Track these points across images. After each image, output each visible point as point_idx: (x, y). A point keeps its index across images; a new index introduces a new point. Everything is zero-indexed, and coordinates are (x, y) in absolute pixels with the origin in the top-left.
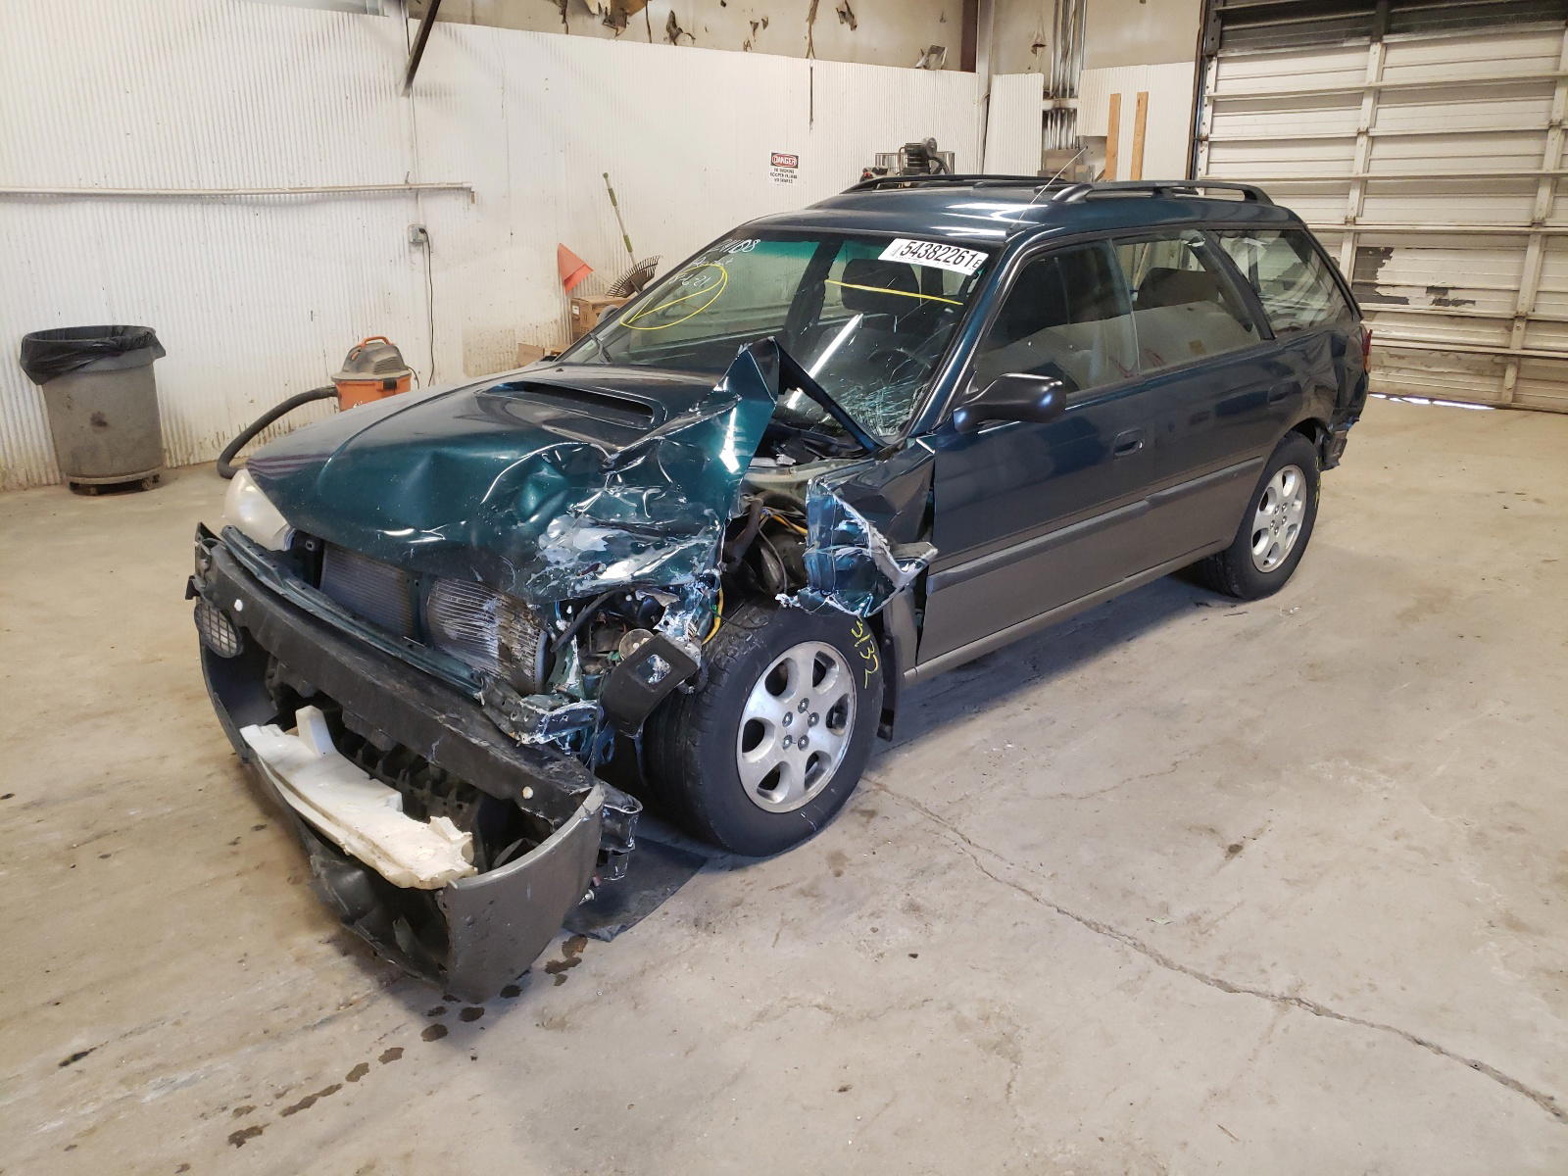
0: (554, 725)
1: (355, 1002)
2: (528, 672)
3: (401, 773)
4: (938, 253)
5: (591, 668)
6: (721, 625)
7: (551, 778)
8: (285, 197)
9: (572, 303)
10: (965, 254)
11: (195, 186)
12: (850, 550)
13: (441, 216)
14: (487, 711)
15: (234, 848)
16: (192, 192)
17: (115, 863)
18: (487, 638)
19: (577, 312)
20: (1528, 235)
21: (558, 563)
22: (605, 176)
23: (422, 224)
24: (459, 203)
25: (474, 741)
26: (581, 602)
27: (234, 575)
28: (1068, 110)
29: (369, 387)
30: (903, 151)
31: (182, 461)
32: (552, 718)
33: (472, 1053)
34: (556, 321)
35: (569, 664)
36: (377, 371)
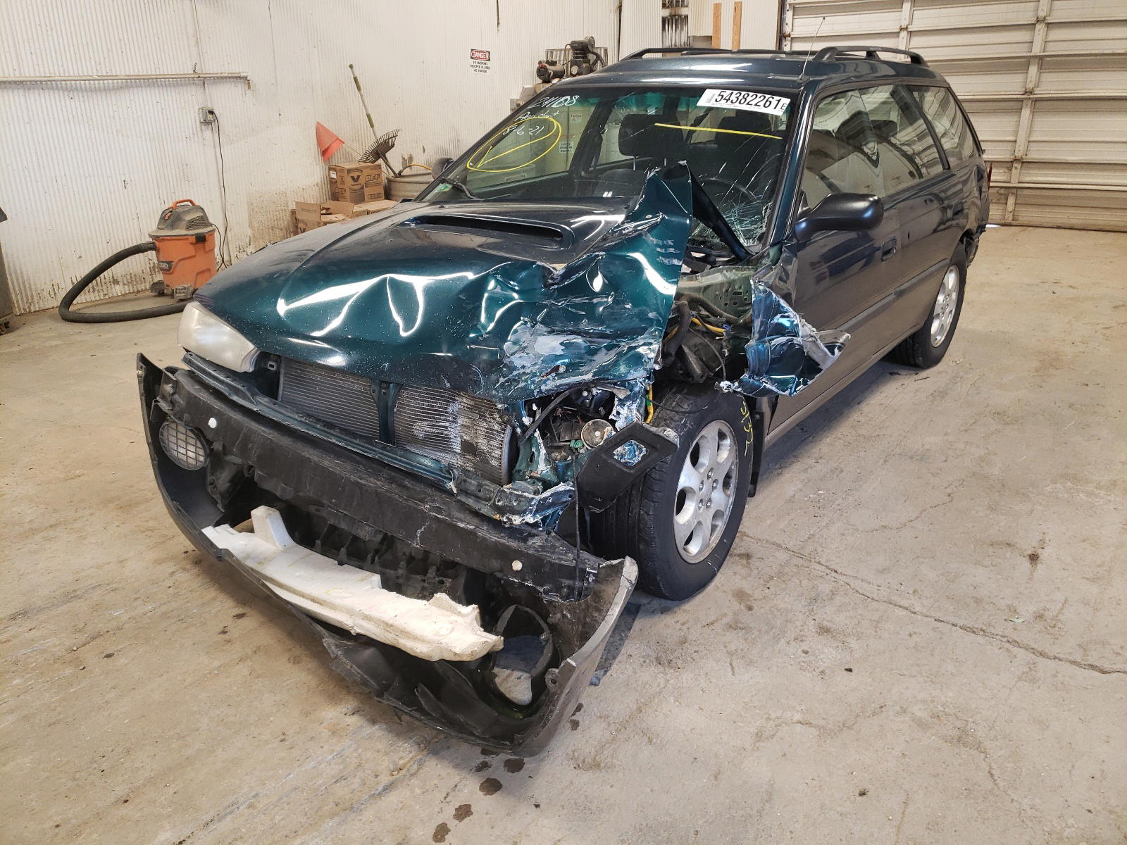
0: (542, 506)
1: (405, 765)
2: (494, 463)
3: (369, 556)
4: (748, 99)
5: (556, 455)
6: (654, 413)
7: (539, 551)
8: (99, 84)
9: (330, 169)
10: (770, 99)
11: (17, 74)
12: (783, 339)
13: (224, 100)
14: (463, 498)
15: (226, 637)
16: (14, 79)
17: (121, 661)
18: (452, 437)
19: (334, 176)
20: (1021, 101)
21: (524, 367)
22: (351, 67)
23: (210, 107)
24: (239, 88)
25: (462, 525)
26: (544, 401)
27: (204, 396)
28: (680, 16)
29: (181, 242)
30: (569, 47)
31: (25, 309)
32: (541, 500)
33: (533, 801)
34: (317, 184)
35: (536, 453)
36: (188, 228)
